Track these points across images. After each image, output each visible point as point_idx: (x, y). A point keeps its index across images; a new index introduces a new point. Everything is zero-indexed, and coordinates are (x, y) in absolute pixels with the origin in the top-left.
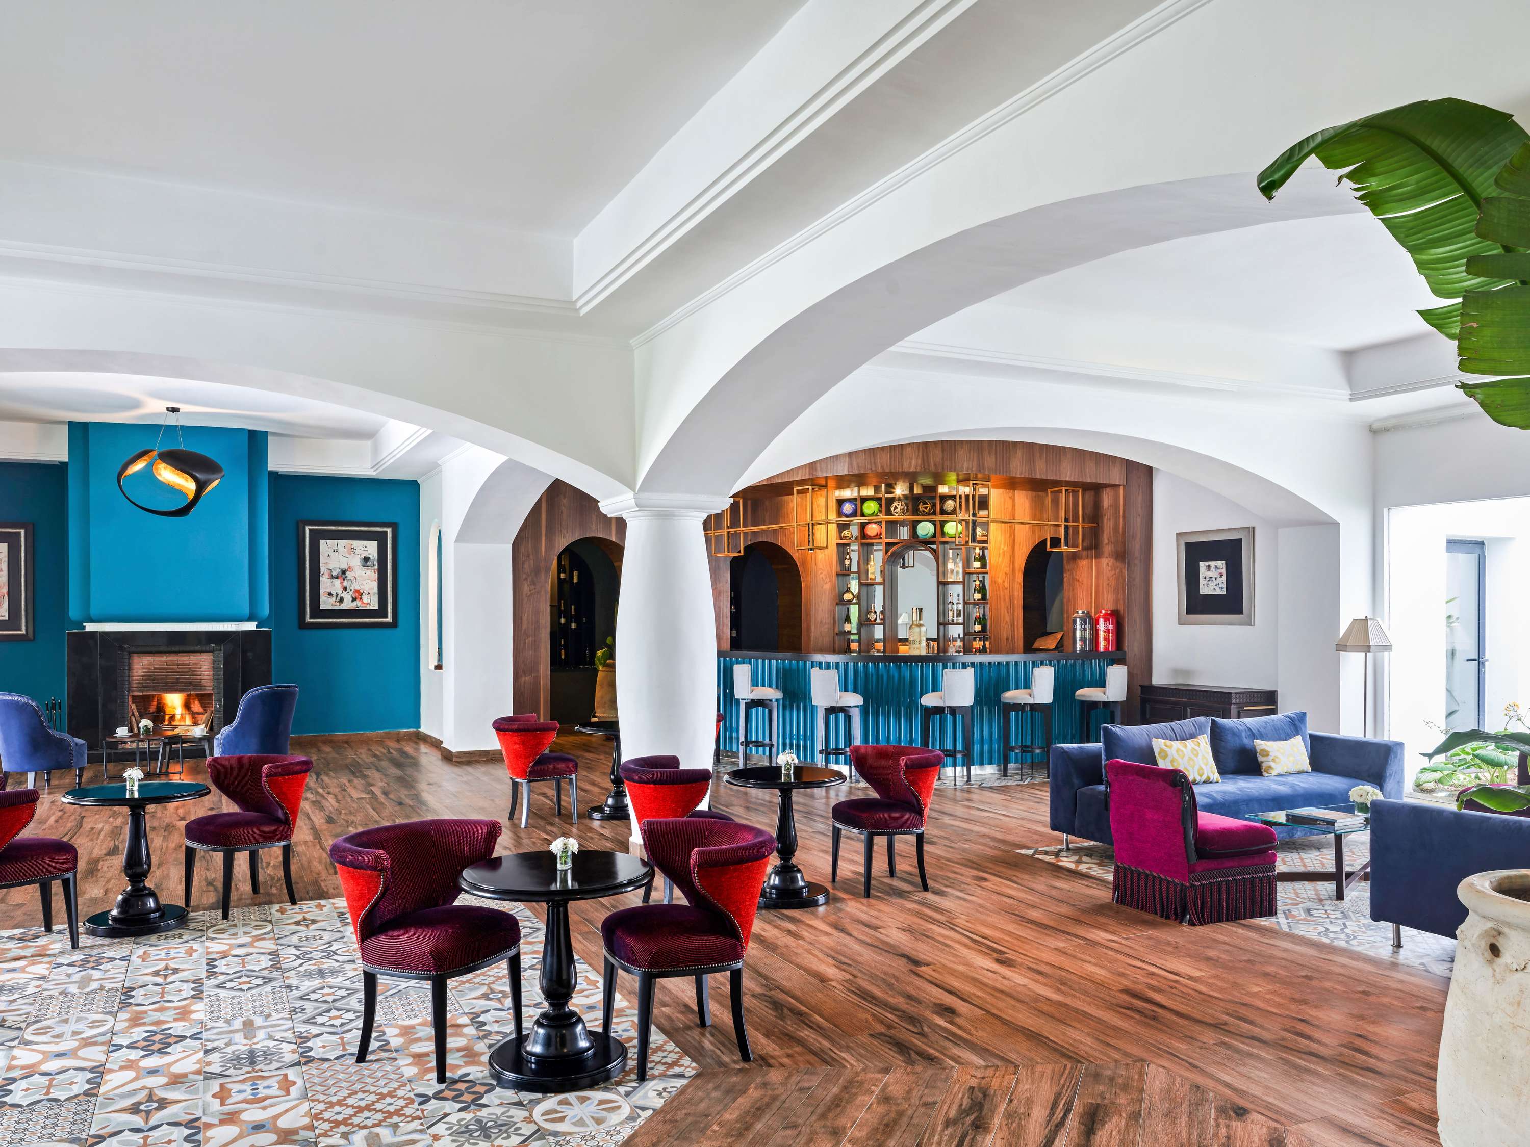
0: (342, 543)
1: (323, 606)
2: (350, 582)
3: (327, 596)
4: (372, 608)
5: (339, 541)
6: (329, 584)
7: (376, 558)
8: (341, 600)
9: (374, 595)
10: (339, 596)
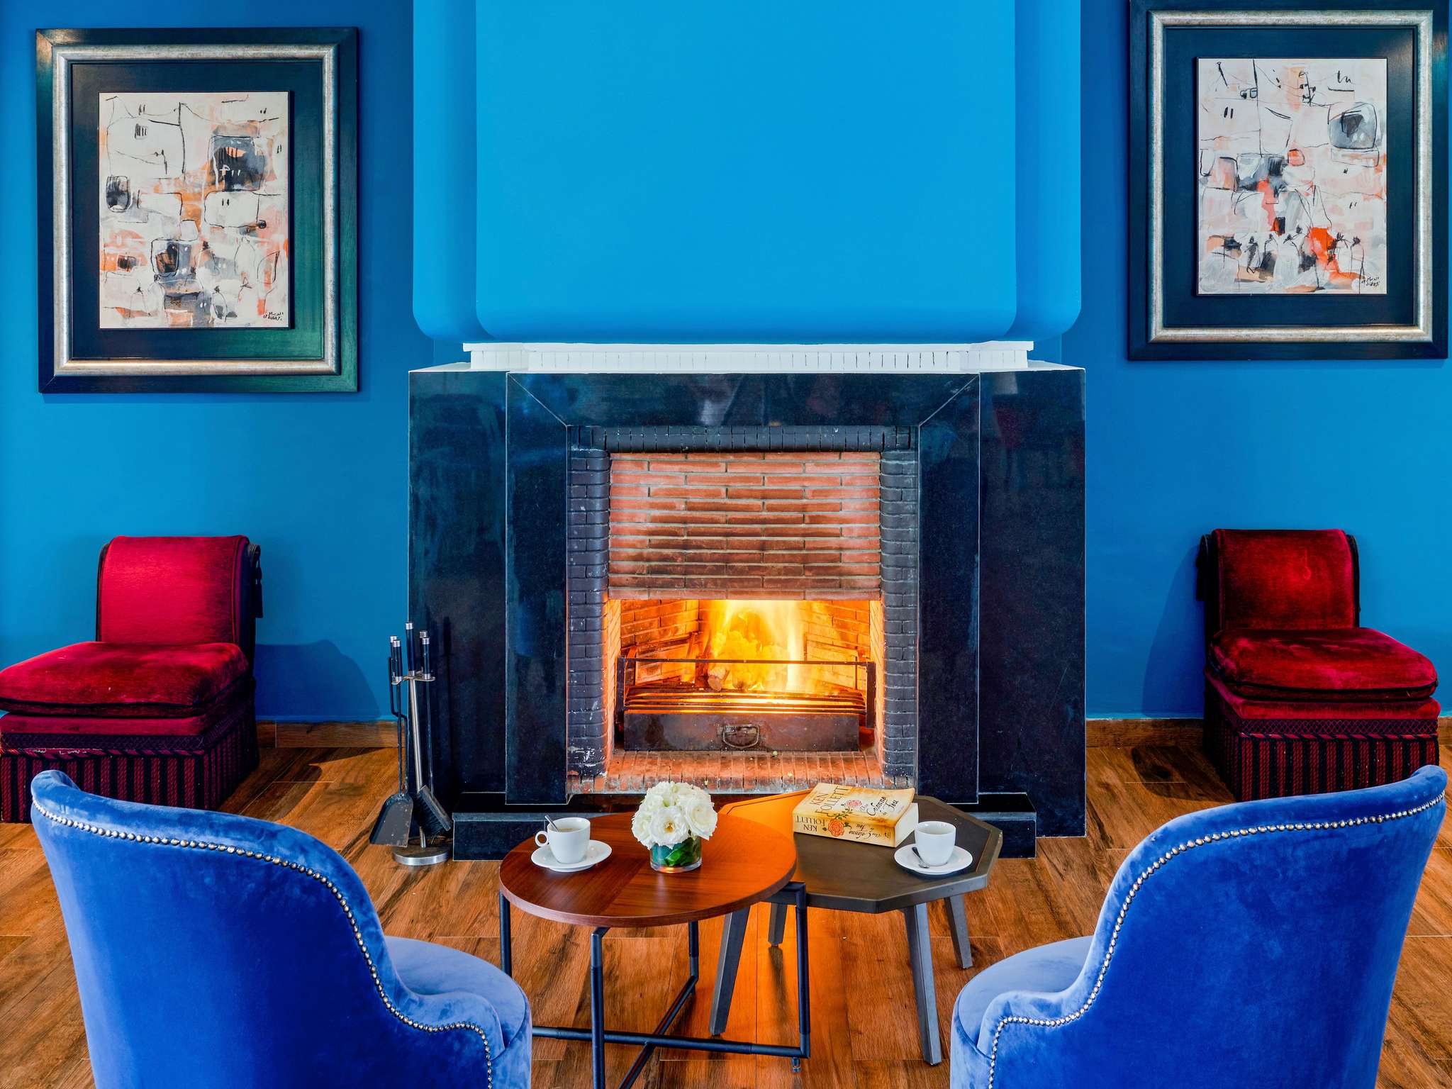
0: (1271, 68)
1: (1206, 286)
2: (1295, 202)
3: (1221, 250)
4: (1367, 290)
5: (1262, 63)
6: (1227, 210)
7: (1383, 117)
8: (1267, 265)
9: (1375, 244)
10: (1261, 250)
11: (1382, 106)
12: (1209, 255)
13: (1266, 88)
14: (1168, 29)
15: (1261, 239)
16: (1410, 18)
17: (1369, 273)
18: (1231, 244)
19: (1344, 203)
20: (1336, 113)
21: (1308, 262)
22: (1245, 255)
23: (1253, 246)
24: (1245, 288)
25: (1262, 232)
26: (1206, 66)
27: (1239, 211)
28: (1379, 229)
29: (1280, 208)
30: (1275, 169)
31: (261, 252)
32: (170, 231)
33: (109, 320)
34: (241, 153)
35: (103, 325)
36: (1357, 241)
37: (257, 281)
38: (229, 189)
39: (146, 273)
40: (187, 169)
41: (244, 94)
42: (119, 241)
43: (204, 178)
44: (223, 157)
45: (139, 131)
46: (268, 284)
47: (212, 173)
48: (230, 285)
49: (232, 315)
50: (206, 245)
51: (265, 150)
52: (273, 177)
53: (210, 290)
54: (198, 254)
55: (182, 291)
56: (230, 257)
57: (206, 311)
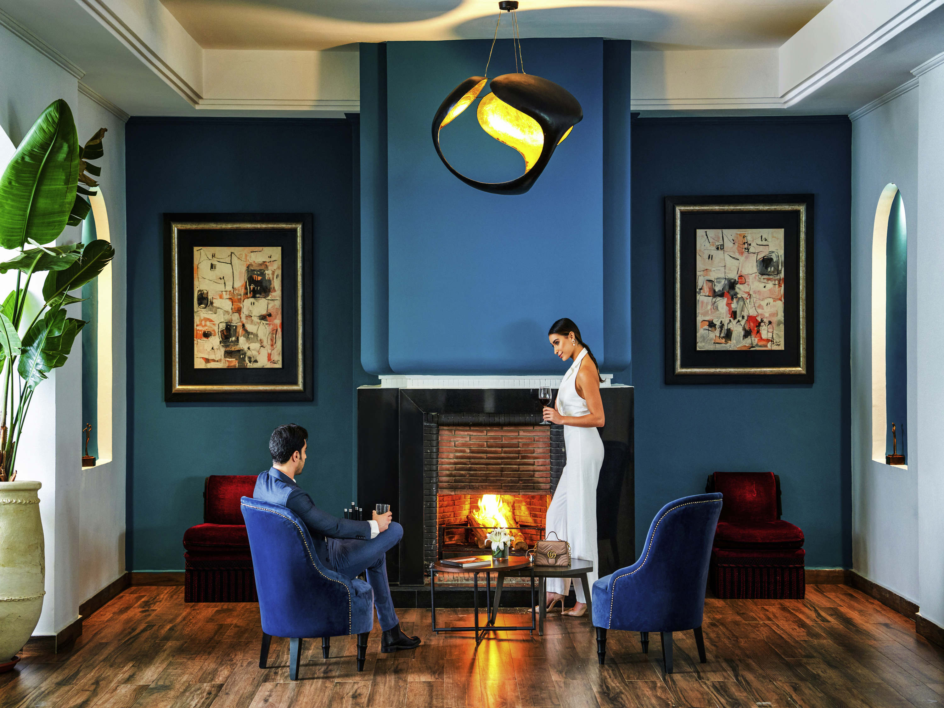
0: (730, 234)
1: (701, 346)
2: (741, 303)
3: (707, 327)
4: (775, 348)
5: (725, 231)
6: (709, 307)
7: (782, 259)
8: (728, 335)
9: (779, 324)
10: (726, 328)
11: (782, 252)
12: (702, 331)
13: (728, 244)
14: (682, 213)
15: (726, 321)
16: (796, 207)
17: (776, 339)
18: (712, 325)
19: (764, 303)
20: (760, 256)
21: (747, 334)
22: (718, 330)
23: (722, 326)
24: (718, 347)
25: (726, 318)
26: (700, 233)
27: (715, 307)
28: (781, 316)
29: (734, 306)
30: (732, 285)
31: (269, 329)
32: (227, 317)
33: (199, 364)
34: (260, 278)
35: (196, 367)
36: (770, 323)
37: (267, 343)
38: (254, 297)
39: (215, 340)
40: (235, 286)
41: (261, 248)
42: (203, 323)
43: (242, 291)
44: (251, 280)
45: (212, 267)
46: (272, 345)
47: (246, 288)
48: (255, 346)
49: (256, 361)
50: (243, 326)
51: (271, 276)
52: (275, 291)
53: (246, 349)
54: (240, 330)
55: (233, 349)
56: (255, 331)
57: (244, 359)
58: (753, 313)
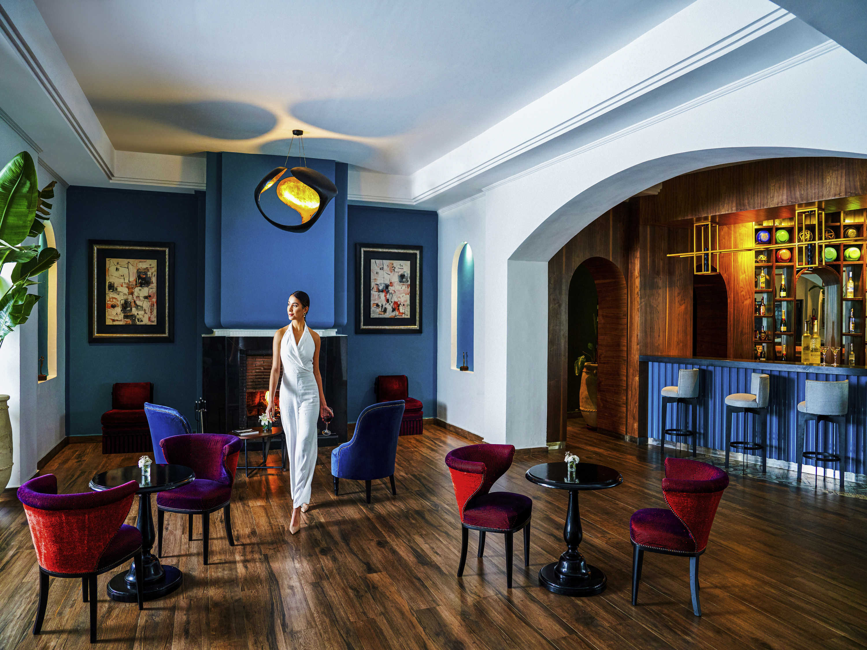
0: (386, 262)
1: (373, 315)
2: (391, 295)
3: (375, 306)
4: (406, 317)
5: (384, 261)
6: (377, 297)
7: (409, 275)
8: (385, 311)
9: (407, 306)
10: (384, 307)
11: (409, 272)
12: (373, 308)
13: (385, 267)
14: (364, 251)
15: (384, 304)
16: (415, 252)
17: (406, 313)
18: (378, 305)
19: (401, 296)
20: (400, 274)
21: (394, 310)
22: (380, 308)
23: (382, 306)
24: (381, 316)
25: (384, 302)
26: (373, 261)
27: (379, 297)
28: (408, 302)
29: (388, 296)
30: (387, 286)
31: (149, 304)
32: (125, 297)
33: (109, 322)
34: (144, 276)
35: (107, 324)
36: (404, 305)
37: (148, 311)
38: (141, 286)
39: (118, 310)
40: (130, 280)
41: (145, 260)
42: (111, 300)
43: (134, 283)
44: (139, 277)
45: (117, 269)
46: (151, 312)
47: (136, 281)
48: (141, 313)
49: (142, 321)
50: (135, 302)
51: (151, 275)
52: (153, 283)
53: (136, 314)
54: (133, 304)
55: (129, 314)
56: (141, 305)
57: (135, 320)
58: (396, 300)
